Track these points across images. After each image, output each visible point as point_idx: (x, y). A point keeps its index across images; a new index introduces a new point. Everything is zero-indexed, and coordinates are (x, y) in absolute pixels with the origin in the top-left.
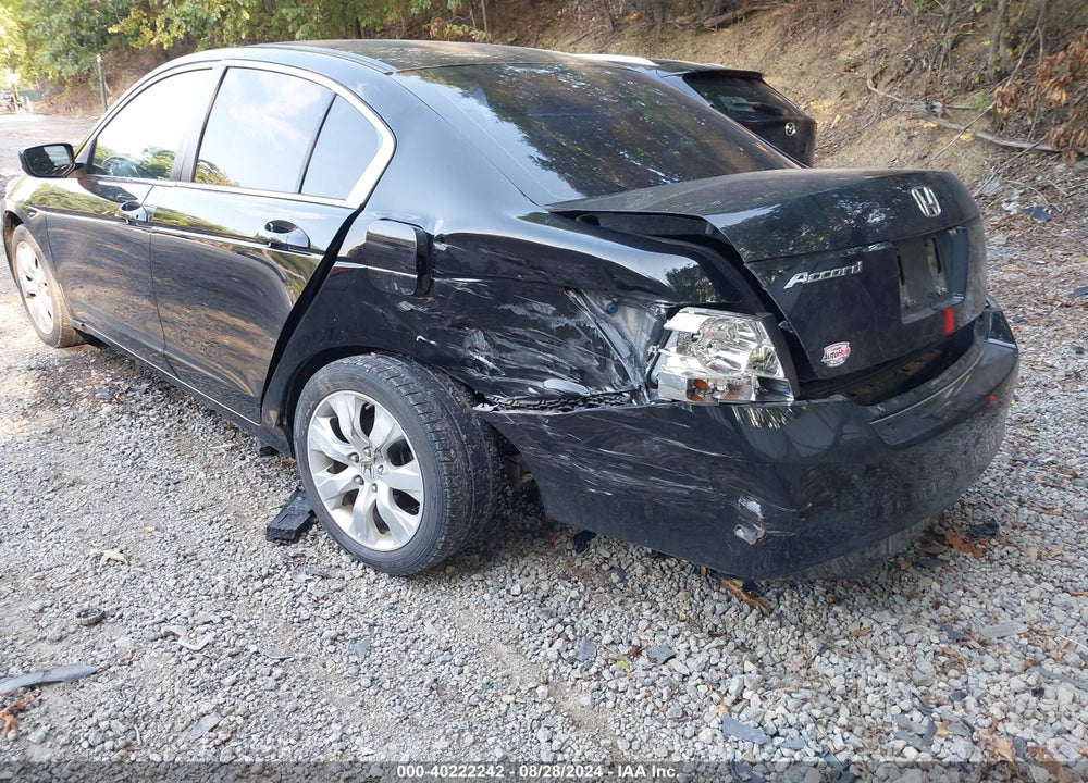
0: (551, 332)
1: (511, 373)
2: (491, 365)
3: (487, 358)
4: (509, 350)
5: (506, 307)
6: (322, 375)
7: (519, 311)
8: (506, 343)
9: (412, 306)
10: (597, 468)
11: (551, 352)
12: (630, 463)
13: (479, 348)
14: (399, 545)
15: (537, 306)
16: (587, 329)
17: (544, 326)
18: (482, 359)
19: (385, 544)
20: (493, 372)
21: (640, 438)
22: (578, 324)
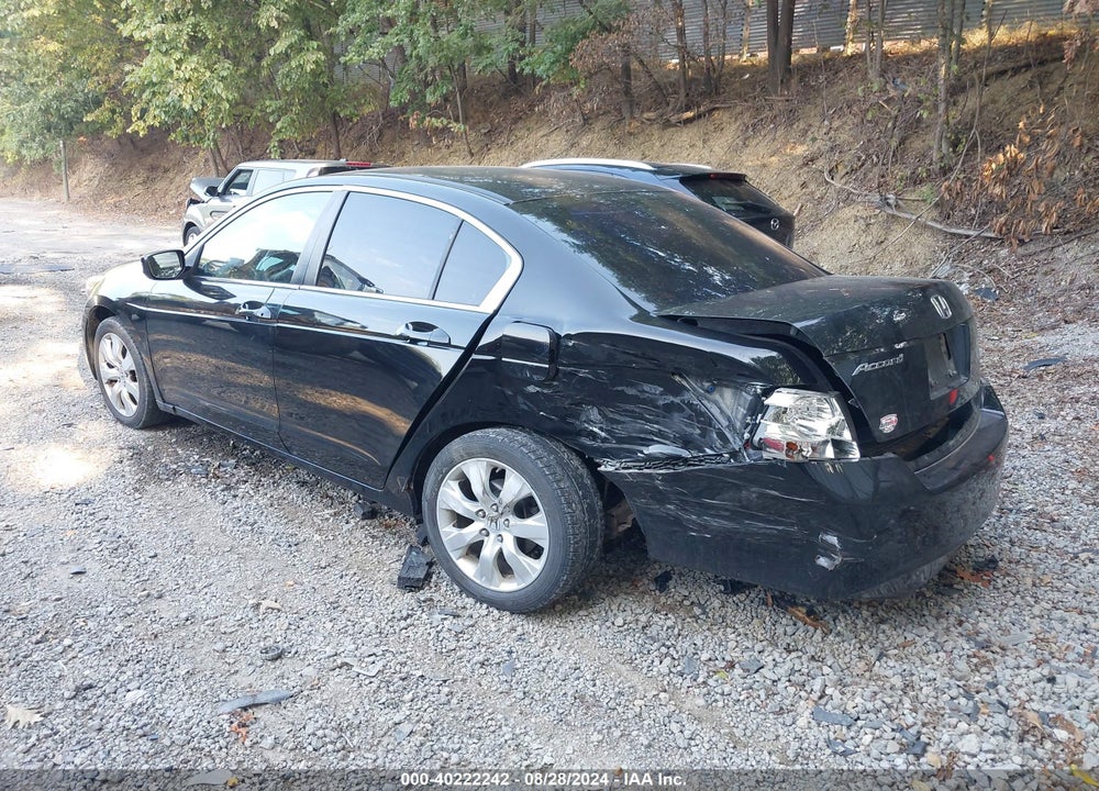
0: (657, 407)
1: (620, 440)
2: (603, 434)
3: (601, 429)
4: (619, 422)
5: (620, 388)
6: (456, 446)
7: (631, 391)
8: (617, 417)
9: (538, 389)
10: (699, 516)
11: (657, 423)
12: (727, 510)
13: (594, 421)
14: (523, 585)
15: (647, 387)
16: (690, 405)
17: (652, 402)
18: (595, 429)
19: (507, 586)
20: (604, 440)
21: (738, 488)
22: (683, 401)
